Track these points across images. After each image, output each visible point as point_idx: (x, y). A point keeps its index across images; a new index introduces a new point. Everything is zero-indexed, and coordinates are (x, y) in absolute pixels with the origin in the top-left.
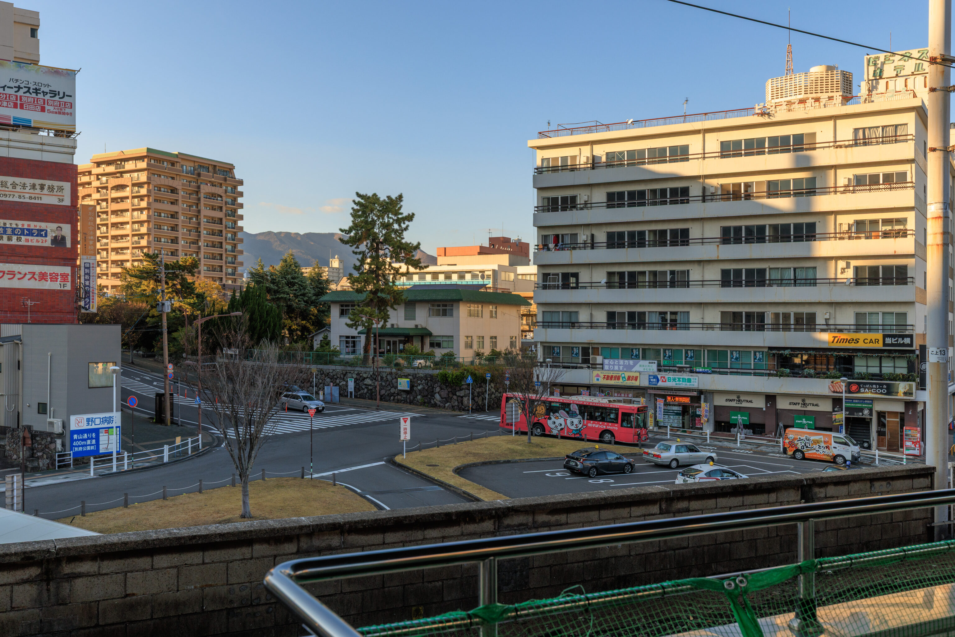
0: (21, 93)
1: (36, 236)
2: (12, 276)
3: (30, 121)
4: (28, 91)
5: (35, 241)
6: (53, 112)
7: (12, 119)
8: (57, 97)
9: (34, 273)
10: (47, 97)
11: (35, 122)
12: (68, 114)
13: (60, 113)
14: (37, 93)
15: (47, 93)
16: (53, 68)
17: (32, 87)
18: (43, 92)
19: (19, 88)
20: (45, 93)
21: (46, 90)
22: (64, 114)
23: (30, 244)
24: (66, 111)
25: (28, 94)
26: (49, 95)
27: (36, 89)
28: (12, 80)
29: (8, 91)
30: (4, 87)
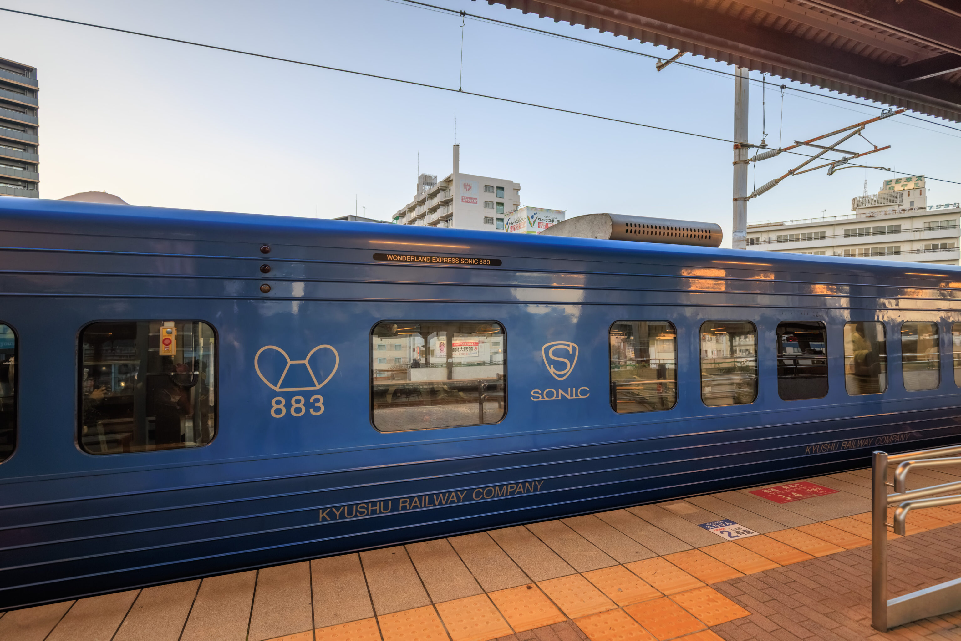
0: (547, 222)
4: (550, 221)
8: (559, 223)
10: (556, 223)
14: (553, 222)
16: (558, 211)
17: (551, 219)
19: (547, 220)
21: (556, 220)
25: (550, 222)
27: (552, 220)
28: (545, 217)
29: (544, 222)
30: (542, 220)
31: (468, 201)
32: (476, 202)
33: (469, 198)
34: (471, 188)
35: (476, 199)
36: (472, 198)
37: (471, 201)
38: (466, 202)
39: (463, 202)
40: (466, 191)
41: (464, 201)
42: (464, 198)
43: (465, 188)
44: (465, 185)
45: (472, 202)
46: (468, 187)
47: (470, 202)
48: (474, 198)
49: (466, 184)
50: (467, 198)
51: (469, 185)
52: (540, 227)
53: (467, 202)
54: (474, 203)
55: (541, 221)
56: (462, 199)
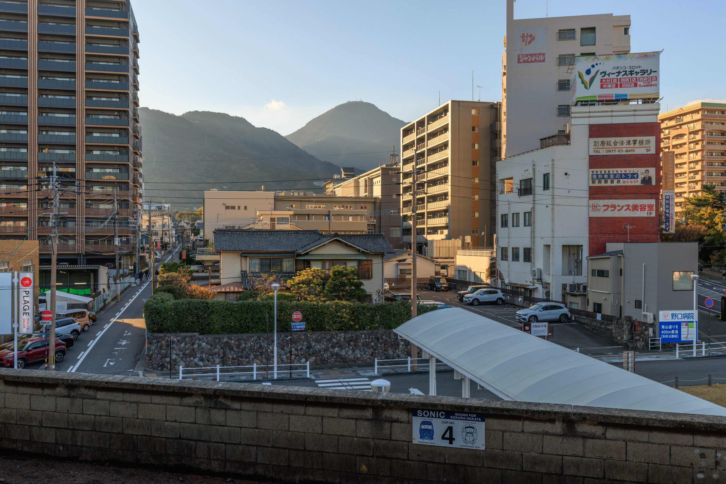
0: (620, 76)
1: (630, 178)
2: (614, 208)
3: (626, 95)
4: (626, 74)
5: (629, 182)
6: (643, 86)
7: (614, 96)
8: (646, 74)
9: (629, 206)
10: (639, 75)
11: (630, 95)
12: (653, 85)
13: (648, 86)
14: (631, 74)
15: (639, 73)
16: (643, 53)
17: (628, 70)
18: (636, 72)
19: (619, 72)
20: (637, 73)
21: (638, 70)
22: (651, 85)
23: (626, 184)
24: (652, 84)
25: (625, 76)
26: (640, 74)
27: (631, 71)
28: (614, 68)
29: (612, 76)
30: (609, 74)
31: (529, 60)
32: (542, 59)
33: (531, 55)
34: (534, 38)
35: (544, 54)
36: (535, 55)
37: (533, 59)
38: (524, 62)
39: (521, 63)
40: (526, 45)
41: (521, 61)
42: (521, 56)
43: (523, 41)
44: (523, 36)
45: (535, 61)
46: (529, 39)
47: (532, 61)
48: (540, 54)
49: (526, 35)
50: (527, 55)
51: (531, 36)
52: (605, 86)
53: (528, 62)
54: (540, 61)
55: (606, 77)
56: (519, 59)
